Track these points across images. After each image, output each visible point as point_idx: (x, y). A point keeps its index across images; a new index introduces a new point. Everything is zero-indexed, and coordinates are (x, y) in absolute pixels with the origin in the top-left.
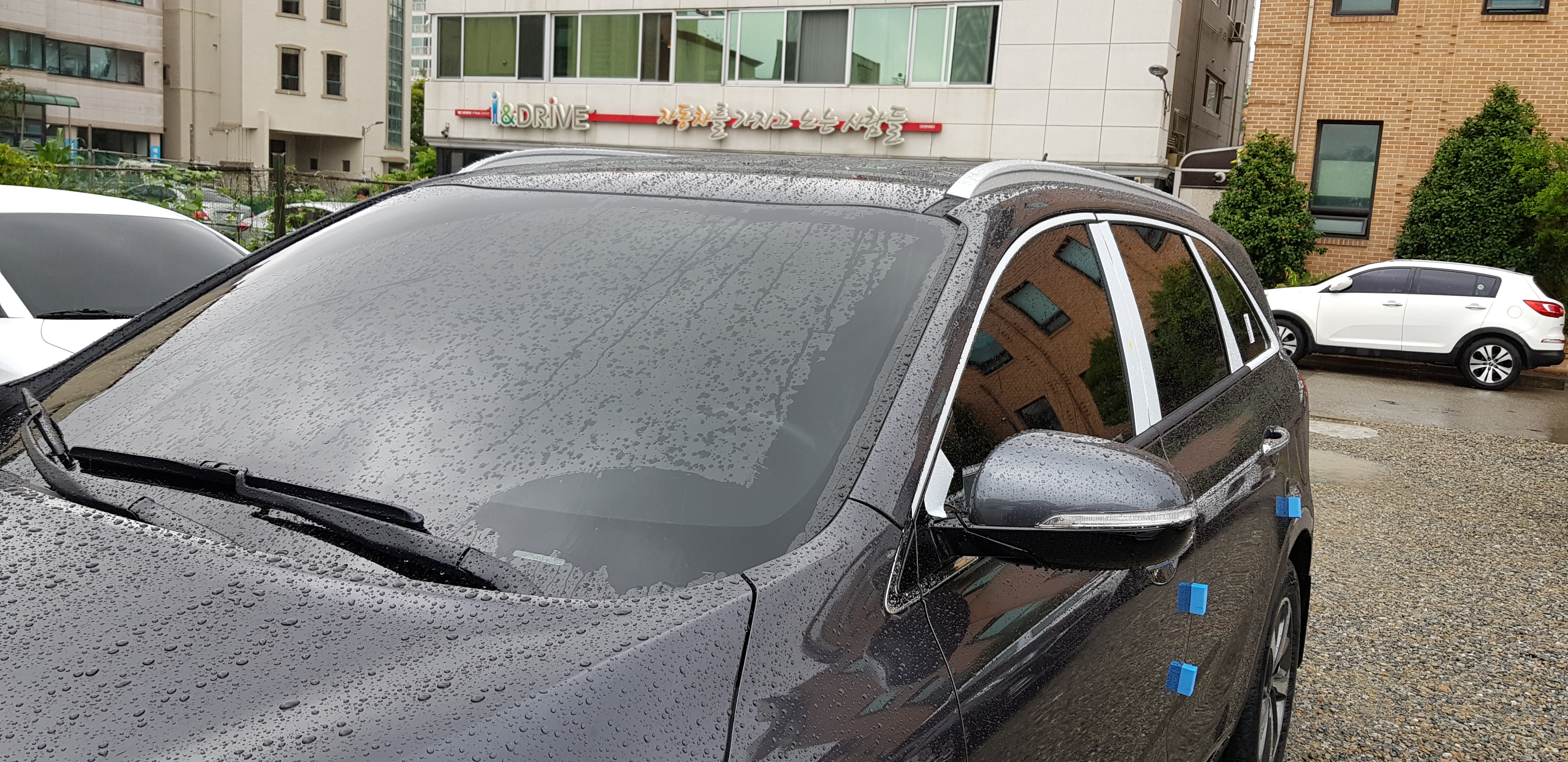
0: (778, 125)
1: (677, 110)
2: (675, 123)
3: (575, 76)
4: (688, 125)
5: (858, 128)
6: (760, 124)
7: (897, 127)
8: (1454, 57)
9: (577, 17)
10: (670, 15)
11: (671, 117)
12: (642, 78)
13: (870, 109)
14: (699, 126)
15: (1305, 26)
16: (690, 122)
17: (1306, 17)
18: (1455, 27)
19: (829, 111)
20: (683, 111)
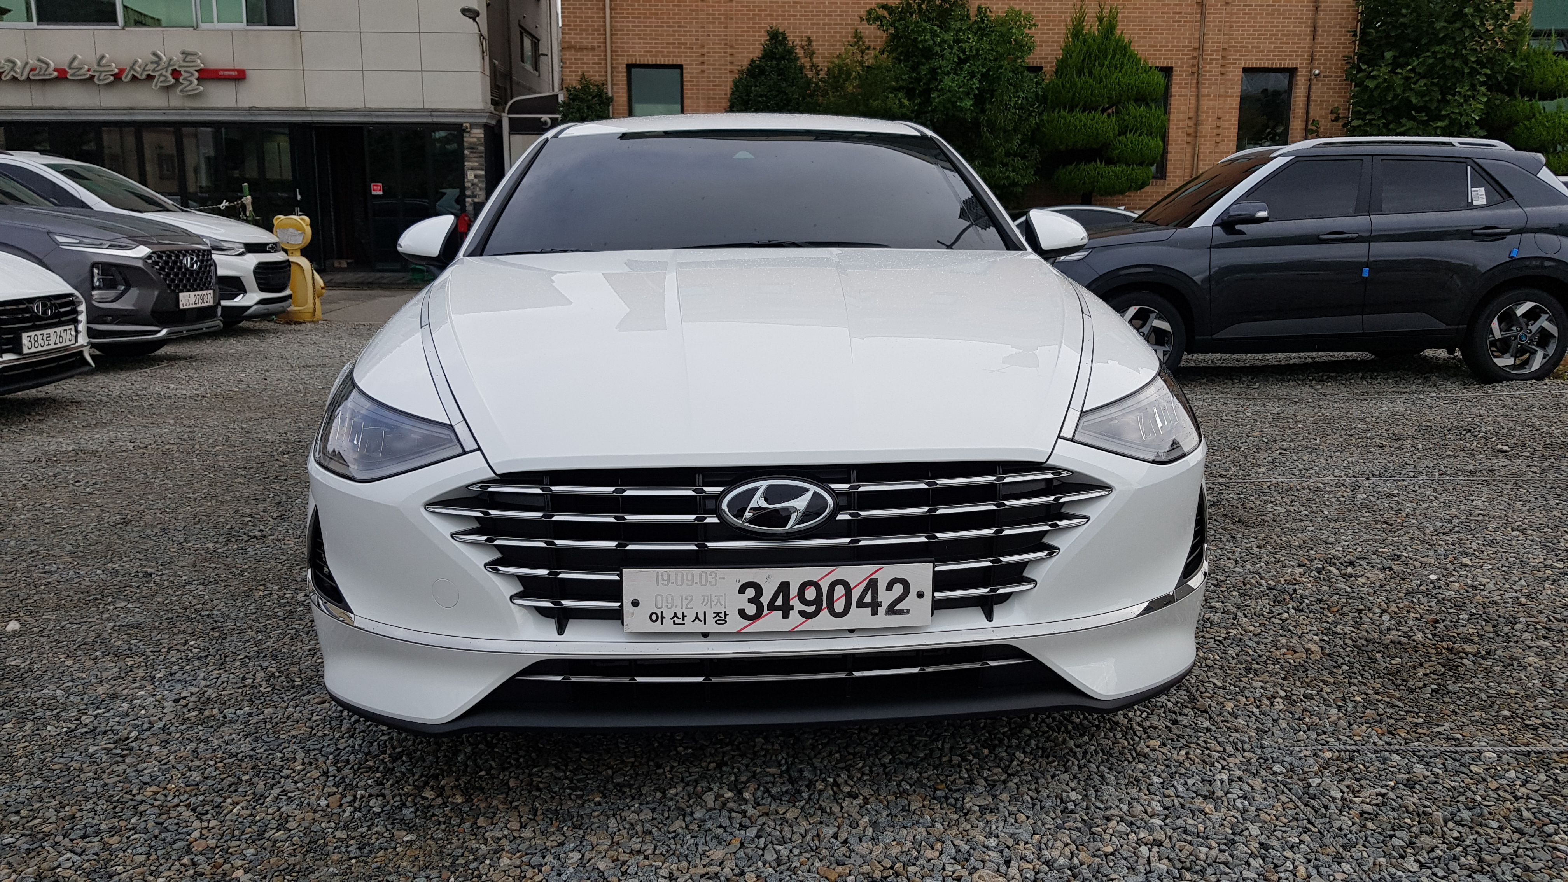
0: (38, 74)
5: (144, 77)
6: (12, 73)
7: (192, 75)
13: (155, 54)
19: (103, 57)
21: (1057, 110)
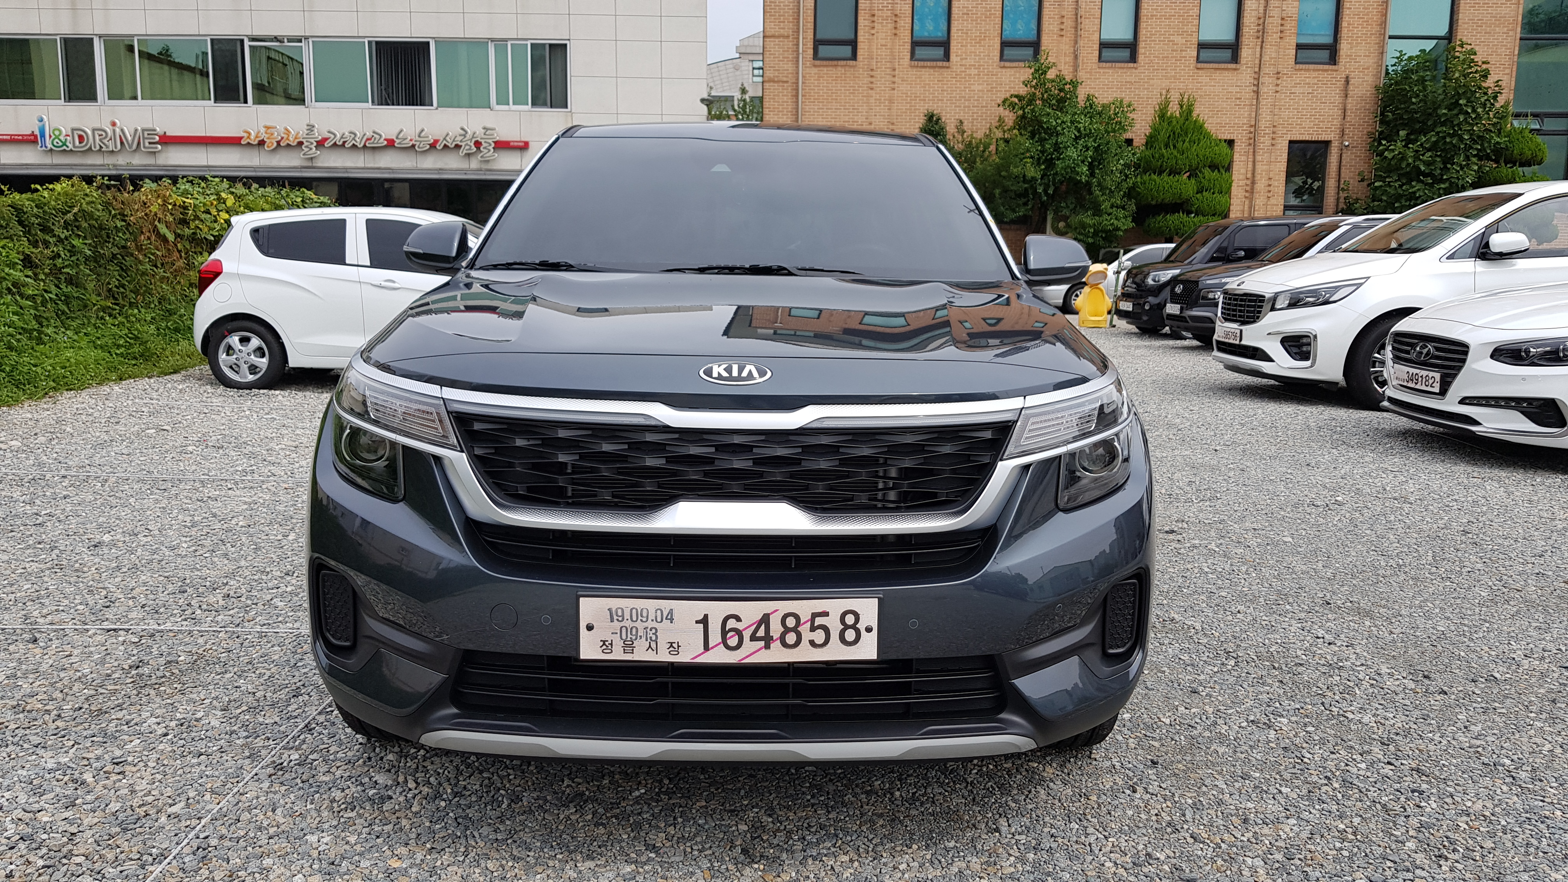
0: (373, 143)
1: (263, 130)
2: (262, 143)
3: (135, 98)
4: (275, 144)
5: (453, 146)
6: (353, 142)
7: (490, 145)
8: (896, 91)
9: (133, 41)
10: (242, 41)
11: (257, 137)
12: (216, 101)
13: (463, 129)
14: (288, 145)
15: (797, 67)
16: (278, 143)
17: (798, 61)
18: (894, 70)
19: (423, 131)
20: (269, 131)
21: (1148, 174)
